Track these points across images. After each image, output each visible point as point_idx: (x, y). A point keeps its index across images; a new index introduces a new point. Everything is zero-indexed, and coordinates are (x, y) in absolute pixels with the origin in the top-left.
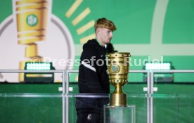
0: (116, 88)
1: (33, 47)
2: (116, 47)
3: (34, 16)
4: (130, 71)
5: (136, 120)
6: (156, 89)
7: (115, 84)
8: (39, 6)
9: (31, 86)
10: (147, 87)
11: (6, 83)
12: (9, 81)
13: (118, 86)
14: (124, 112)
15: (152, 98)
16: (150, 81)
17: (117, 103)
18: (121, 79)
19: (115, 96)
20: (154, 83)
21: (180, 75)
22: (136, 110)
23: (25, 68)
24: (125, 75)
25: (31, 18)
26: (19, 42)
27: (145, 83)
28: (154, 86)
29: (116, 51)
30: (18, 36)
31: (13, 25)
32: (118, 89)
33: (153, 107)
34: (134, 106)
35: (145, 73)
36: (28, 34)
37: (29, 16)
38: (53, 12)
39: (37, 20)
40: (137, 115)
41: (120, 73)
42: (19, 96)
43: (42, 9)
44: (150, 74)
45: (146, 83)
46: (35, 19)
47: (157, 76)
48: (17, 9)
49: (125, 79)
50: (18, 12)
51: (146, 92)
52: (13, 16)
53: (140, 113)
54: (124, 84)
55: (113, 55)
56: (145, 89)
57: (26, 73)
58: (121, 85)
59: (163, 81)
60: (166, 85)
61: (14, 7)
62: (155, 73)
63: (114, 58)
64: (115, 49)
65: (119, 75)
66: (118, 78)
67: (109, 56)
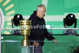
0: (24, 37)
2: (24, 17)
7: (24, 35)
13: (25, 36)
17: (25, 44)
18: (27, 33)
19: (24, 41)
21: (55, 30)
24: (29, 31)
29: (24, 19)
32: (25, 38)
34: (33, 46)
41: (26, 30)
55: (23, 21)
63: (23, 22)
65: (26, 31)
66: (25, 33)
67: (21, 21)
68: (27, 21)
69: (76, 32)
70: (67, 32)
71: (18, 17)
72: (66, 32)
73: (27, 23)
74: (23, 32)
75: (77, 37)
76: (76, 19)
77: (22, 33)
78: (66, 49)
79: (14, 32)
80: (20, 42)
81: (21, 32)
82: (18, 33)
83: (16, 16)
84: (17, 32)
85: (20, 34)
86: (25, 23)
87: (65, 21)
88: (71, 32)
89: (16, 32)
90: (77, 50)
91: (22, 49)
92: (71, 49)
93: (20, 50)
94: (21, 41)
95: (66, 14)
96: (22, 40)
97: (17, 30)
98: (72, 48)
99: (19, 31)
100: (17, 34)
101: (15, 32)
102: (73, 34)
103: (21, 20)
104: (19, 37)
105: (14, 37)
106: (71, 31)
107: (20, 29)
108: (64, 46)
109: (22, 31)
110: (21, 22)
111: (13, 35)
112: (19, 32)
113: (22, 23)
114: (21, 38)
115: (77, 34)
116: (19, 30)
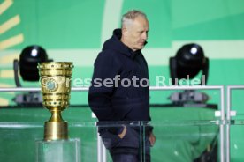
0: (53, 113)
2: (50, 54)
4: (72, 89)
7: (51, 108)
13: (55, 110)
14: (64, 149)
17: (54, 135)
18: (60, 100)
19: (51, 125)
22: (82, 145)
24: (66, 94)
29: (52, 61)
32: (56, 115)
34: (78, 140)
40: (82, 153)
41: (58, 91)
49: (65, 100)
51: (96, 119)
53: (87, 149)
54: (64, 108)
55: (48, 66)
58: (60, 109)
63: (48, 70)
64: (50, 57)
65: (57, 94)
66: (54, 100)
67: (41, 67)
68: (59, 66)
69: (205, 98)
70: (180, 96)
72: (176, 98)
73: (61, 72)
74: (47, 97)
75: (209, 111)
76: (207, 60)
77: (45, 100)
78: (179, 149)
79: (20, 100)
80: (39, 129)
81: (41, 99)
82: (34, 101)
83: (27, 51)
84: (32, 99)
85: (40, 106)
86: (53, 72)
87: (174, 66)
88: (192, 97)
89: (28, 100)
90: (209, 150)
91: (46, 150)
92: (192, 148)
93: (41, 153)
95: (178, 45)
96: (46, 123)
97: (31, 92)
98: (195, 144)
99: (35, 96)
100: (29, 103)
101: (25, 98)
102: (199, 102)
103: (41, 64)
104: (36, 113)
105: (23, 112)
106: (191, 94)
107: (40, 89)
108: (170, 138)
109: (45, 94)
110: (42, 70)
111: (19, 106)
112: (37, 99)
113: (46, 73)
114: (43, 116)
115: (210, 102)
116: (37, 92)
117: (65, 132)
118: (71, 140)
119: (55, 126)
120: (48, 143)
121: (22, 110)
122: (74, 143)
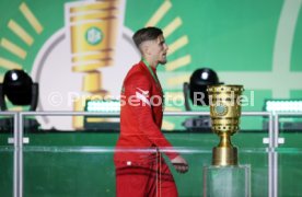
0: (222, 138)
1: (94, 76)
2: (222, 76)
3: (97, 29)
4: (243, 113)
5: (252, 188)
6: (282, 141)
7: (220, 133)
8: (104, 14)
9: (94, 136)
10: (268, 137)
11: (53, 131)
12: (59, 128)
13: (225, 135)
14: (234, 175)
15: (276, 154)
16: (274, 128)
17: (224, 161)
18: (230, 124)
19: (220, 152)
20: (280, 131)
22: (252, 171)
23: (86, 109)
24: (235, 119)
25: (92, 32)
26: (74, 69)
27: (265, 132)
28: (279, 136)
29: (223, 84)
30: (73, 60)
31: (66, 44)
32: (225, 140)
33: (278, 167)
34: (249, 166)
35: (266, 117)
36: (88, 56)
37: (90, 29)
38: (126, 24)
39: (102, 36)
40: (253, 180)
41: (227, 116)
42: (76, 150)
43: (110, 18)
44: (274, 117)
45: (267, 131)
46: (99, 34)
47: (283, 120)
48: (72, 19)
49: (235, 125)
50: (73, 24)
51: (267, 145)
52: (65, 30)
53: (258, 176)
54: (234, 132)
55: (218, 89)
56: (266, 141)
57: (86, 117)
58: (228, 132)
59: (293, 128)
60: (297, 134)
61: (67, 15)
62: (280, 116)
63: (218, 93)
64: (221, 80)
65: (227, 118)
66: (224, 124)
67: (211, 90)
68: (228, 89)
71: (205, 76)
74: (217, 122)
77: (214, 125)
79: (190, 125)
81: (210, 122)
82: (204, 126)
83: (197, 74)
84: (201, 124)
85: (209, 131)
86: (223, 96)
89: (198, 125)
91: (215, 176)
93: (210, 180)
94: (211, 152)
96: (215, 148)
97: (201, 116)
99: (205, 121)
100: (200, 128)
101: (194, 122)
103: (211, 86)
104: (206, 138)
105: (192, 137)
107: (209, 113)
109: (214, 119)
110: (212, 93)
111: (188, 131)
112: (207, 124)
116: (207, 116)
117: (234, 158)
118: (240, 166)
119: (224, 152)
120: (216, 169)
121: (191, 135)
122: (243, 169)
